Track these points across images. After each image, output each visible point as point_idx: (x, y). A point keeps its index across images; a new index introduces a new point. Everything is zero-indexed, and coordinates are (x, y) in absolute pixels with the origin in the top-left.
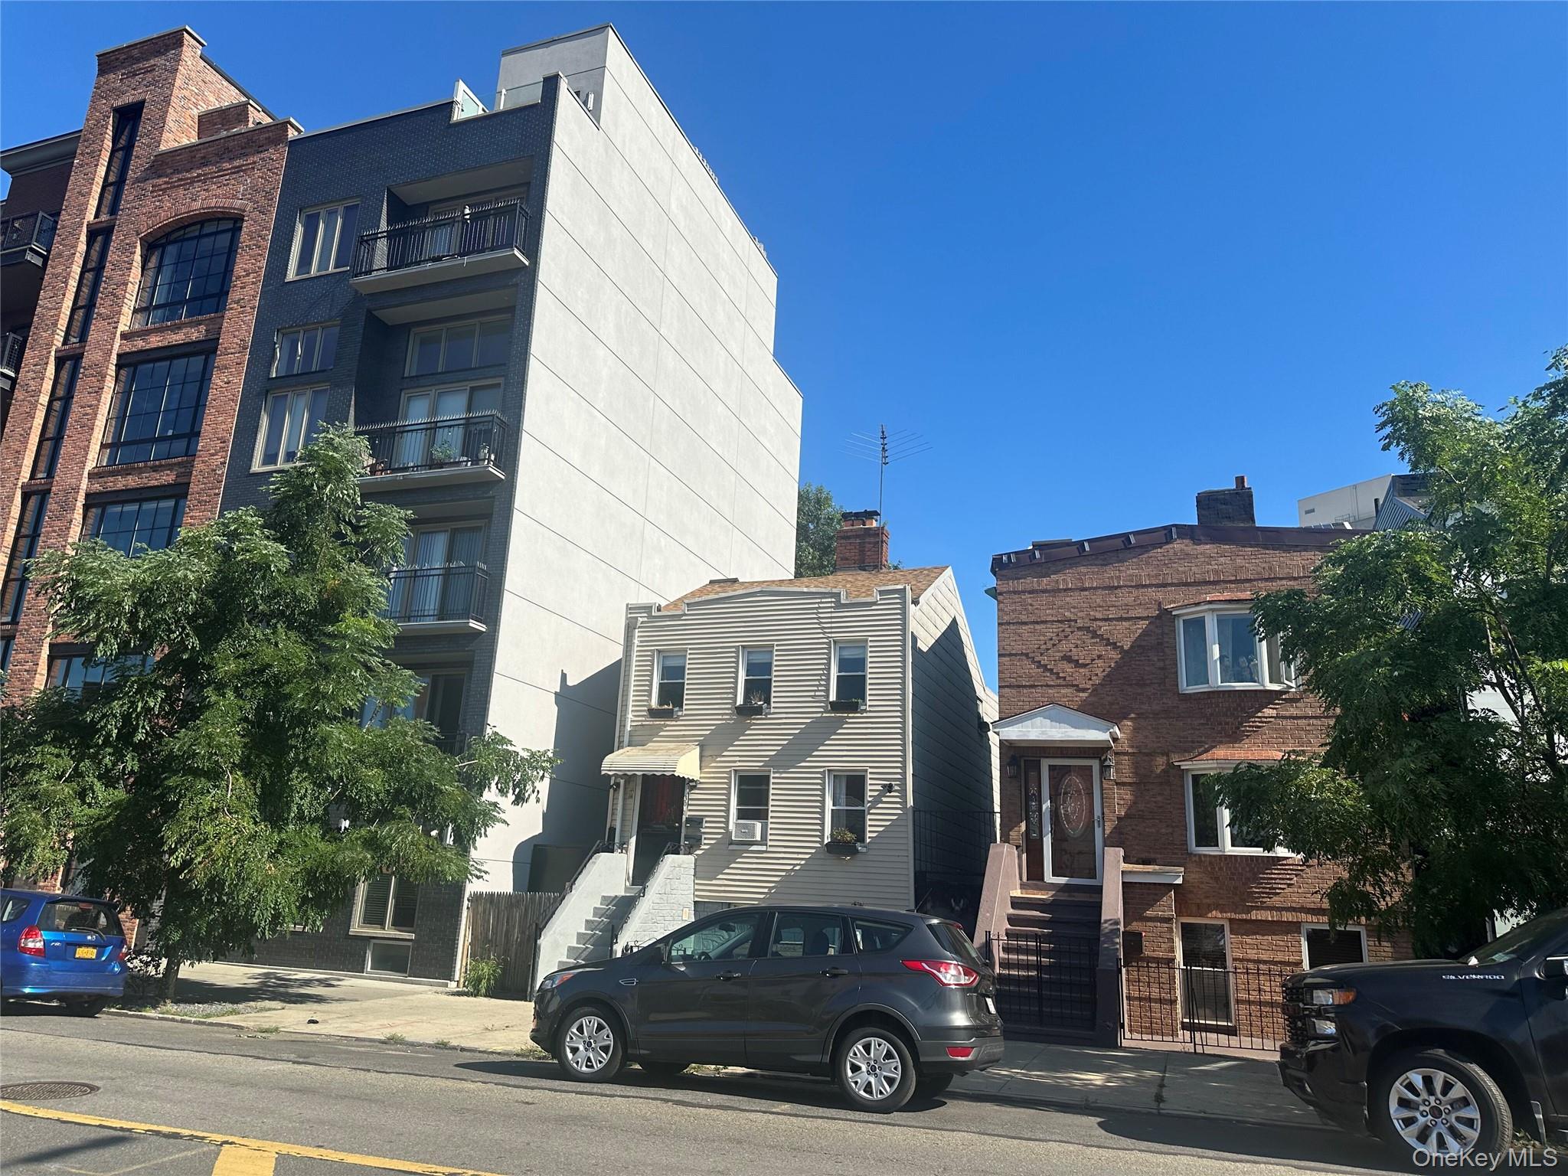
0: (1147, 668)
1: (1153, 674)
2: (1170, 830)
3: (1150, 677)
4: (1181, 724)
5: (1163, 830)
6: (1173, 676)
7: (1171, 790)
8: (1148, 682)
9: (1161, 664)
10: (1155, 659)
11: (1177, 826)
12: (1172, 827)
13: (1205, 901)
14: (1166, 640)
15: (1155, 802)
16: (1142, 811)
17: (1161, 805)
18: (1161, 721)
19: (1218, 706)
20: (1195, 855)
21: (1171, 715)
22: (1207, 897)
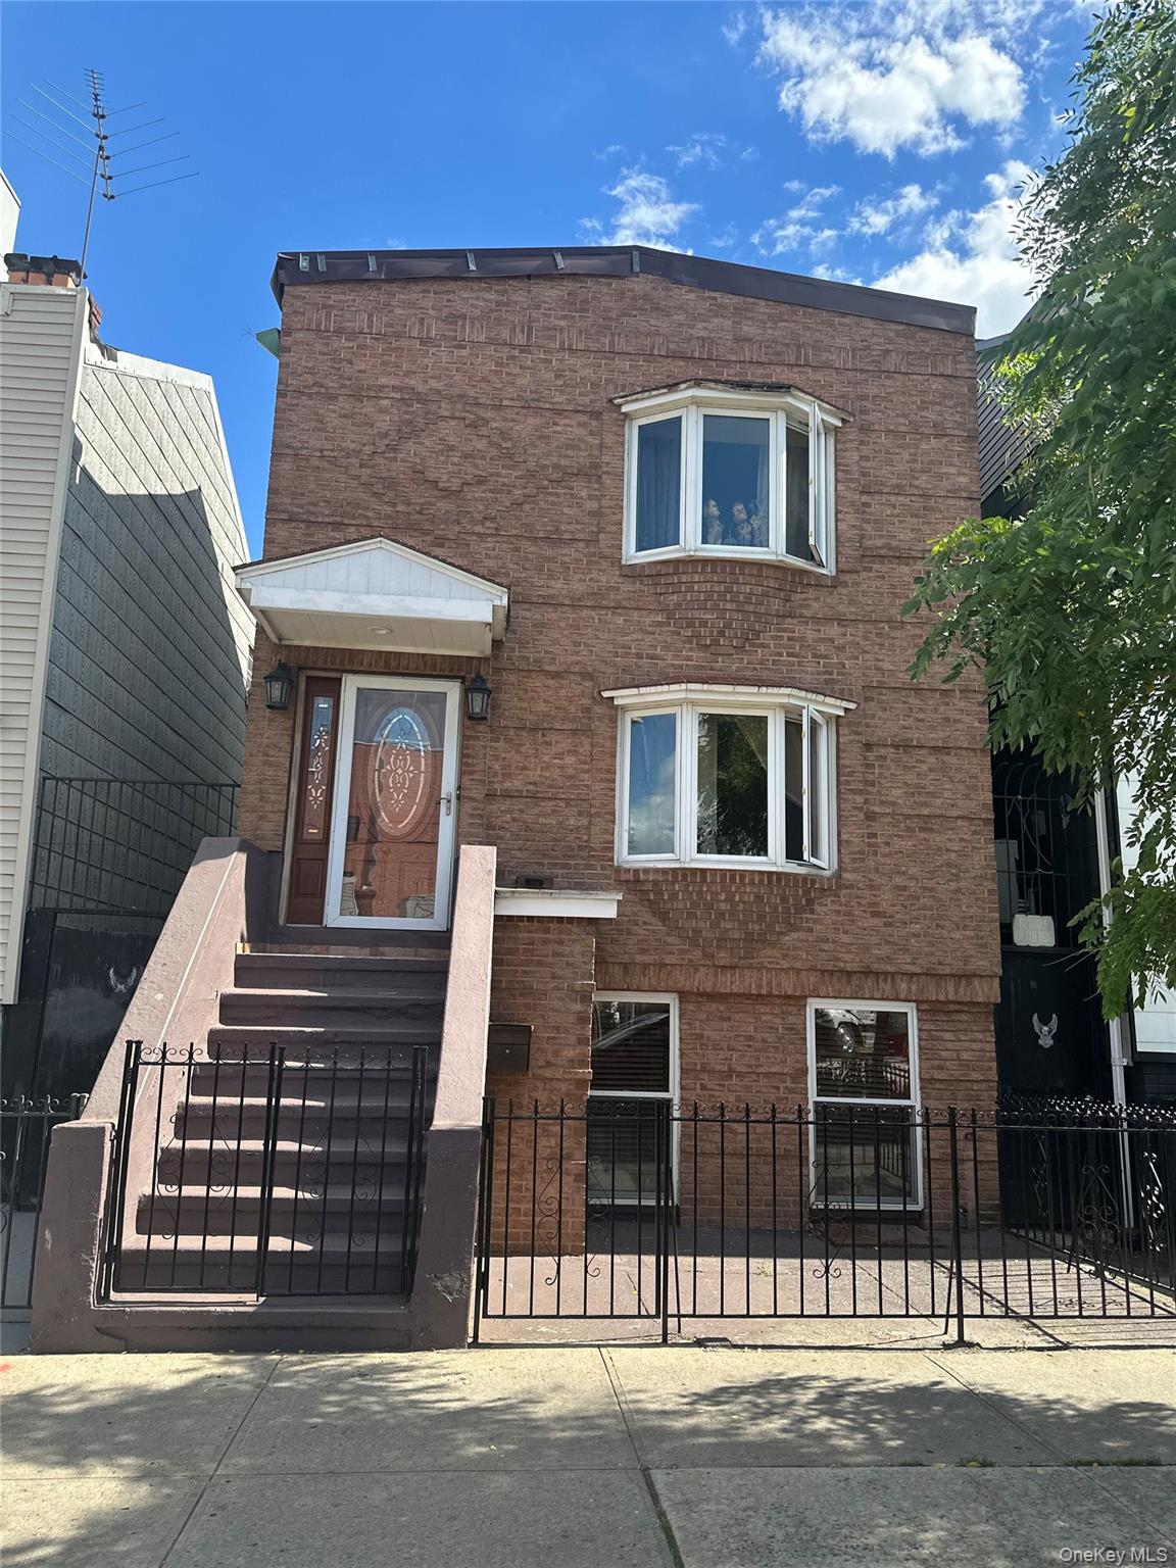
0: (565, 510)
1: (578, 522)
2: (585, 821)
3: (571, 528)
4: (621, 620)
5: (572, 821)
6: (614, 528)
7: (592, 746)
8: (566, 536)
9: (593, 505)
10: (584, 494)
11: (597, 815)
12: (590, 815)
13: (639, 958)
14: (606, 459)
15: (561, 768)
16: (535, 784)
17: (571, 771)
18: (585, 613)
19: (690, 590)
20: (628, 870)
21: (605, 603)
22: (643, 951)
